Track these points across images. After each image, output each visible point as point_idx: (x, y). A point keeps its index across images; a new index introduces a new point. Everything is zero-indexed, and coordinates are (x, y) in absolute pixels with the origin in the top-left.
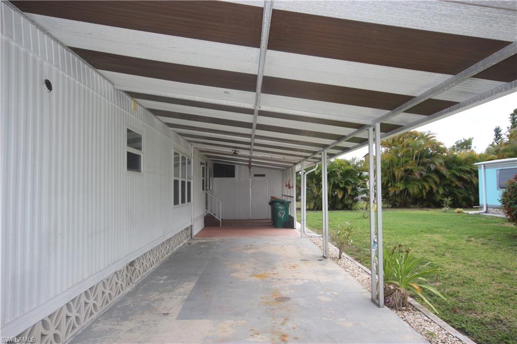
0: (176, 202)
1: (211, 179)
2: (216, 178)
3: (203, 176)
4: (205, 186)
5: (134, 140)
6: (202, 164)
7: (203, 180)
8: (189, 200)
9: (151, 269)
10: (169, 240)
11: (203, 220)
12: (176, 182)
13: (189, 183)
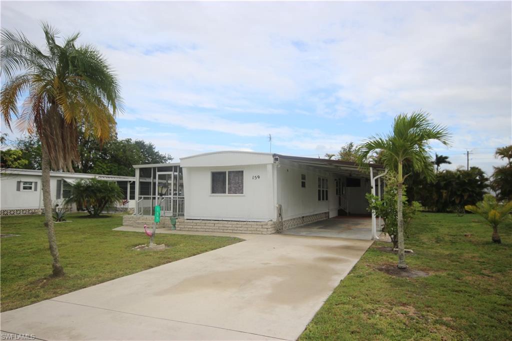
0: (319, 199)
1: (344, 188)
2: (349, 188)
3: (337, 186)
4: (338, 192)
5: (303, 177)
6: (335, 180)
7: (337, 189)
8: (327, 199)
9: (315, 221)
10: (316, 215)
11: (337, 211)
12: (319, 191)
13: (327, 191)
